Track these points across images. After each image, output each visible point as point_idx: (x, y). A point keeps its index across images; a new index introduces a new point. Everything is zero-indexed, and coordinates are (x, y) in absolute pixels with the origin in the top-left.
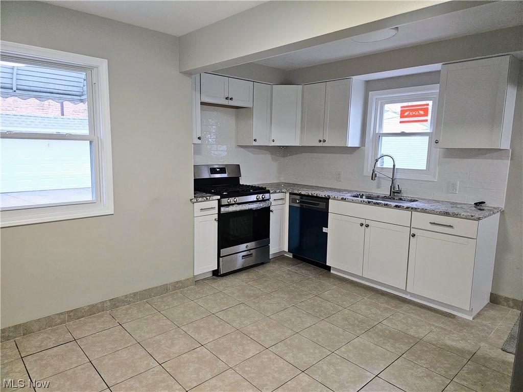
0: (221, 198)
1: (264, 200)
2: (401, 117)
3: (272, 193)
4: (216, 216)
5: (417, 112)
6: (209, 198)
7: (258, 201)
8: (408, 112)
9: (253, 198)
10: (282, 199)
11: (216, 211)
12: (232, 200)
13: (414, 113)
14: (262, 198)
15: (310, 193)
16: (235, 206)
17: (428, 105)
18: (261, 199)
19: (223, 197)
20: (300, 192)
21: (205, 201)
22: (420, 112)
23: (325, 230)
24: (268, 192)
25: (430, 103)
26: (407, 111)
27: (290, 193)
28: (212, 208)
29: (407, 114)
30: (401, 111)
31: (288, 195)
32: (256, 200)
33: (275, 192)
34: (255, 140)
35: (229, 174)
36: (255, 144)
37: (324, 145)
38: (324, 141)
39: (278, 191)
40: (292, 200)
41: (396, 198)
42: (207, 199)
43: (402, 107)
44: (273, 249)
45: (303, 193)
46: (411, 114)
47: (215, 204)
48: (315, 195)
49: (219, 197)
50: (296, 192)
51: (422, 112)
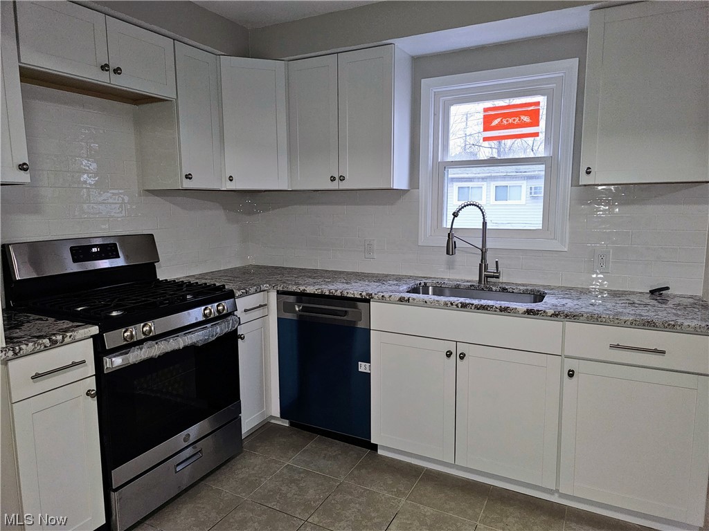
0: (102, 330)
1: (221, 317)
2: (485, 130)
3: (240, 296)
4: (92, 384)
5: (517, 119)
6: (59, 337)
7: (208, 320)
8: (499, 120)
9: (196, 314)
10: (260, 306)
11: (91, 369)
12: (136, 331)
13: (511, 121)
14: (218, 311)
15: (327, 288)
16: (146, 345)
17: (538, 104)
18: (214, 314)
19: (108, 325)
20: (302, 288)
21: (46, 348)
22: (522, 117)
23: (362, 367)
24: (230, 295)
25: (542, 100)
26: (496, 116)
27: (278, 292)
28: (74, 364)
29: (496, 122)
30: (485, 117)
31: (273, 296)
32: (201, 318)
33: (247, 294)
34: (188, 177)
35: (127, 258)
36: (187, 184)
37: (341, 188)
38: (342, 178)
39: (253, 290)
40: (283, 307)
41: (494, 288)
42: (56, 342)
43: (486, 110)
44: (249, 421)
45: (310, 289)
46: (505, 122)
47: (85, 350)
48: (338, 293)
49: (95, 330)
50: (293, 288)
51: (526, 119)
